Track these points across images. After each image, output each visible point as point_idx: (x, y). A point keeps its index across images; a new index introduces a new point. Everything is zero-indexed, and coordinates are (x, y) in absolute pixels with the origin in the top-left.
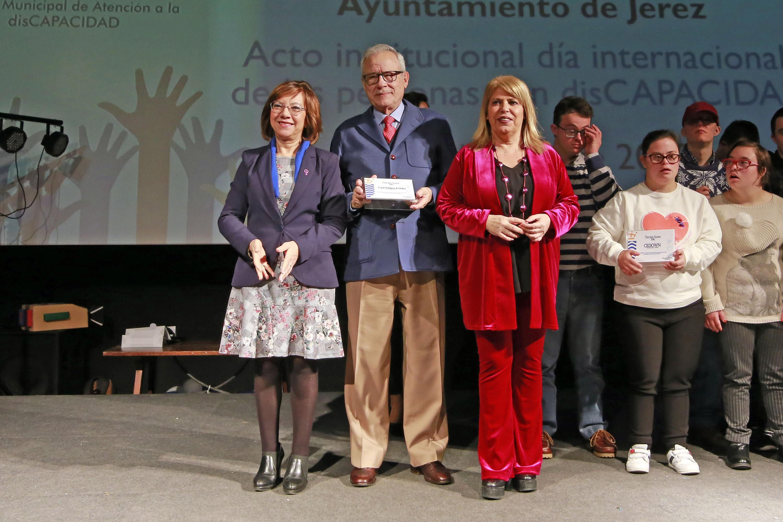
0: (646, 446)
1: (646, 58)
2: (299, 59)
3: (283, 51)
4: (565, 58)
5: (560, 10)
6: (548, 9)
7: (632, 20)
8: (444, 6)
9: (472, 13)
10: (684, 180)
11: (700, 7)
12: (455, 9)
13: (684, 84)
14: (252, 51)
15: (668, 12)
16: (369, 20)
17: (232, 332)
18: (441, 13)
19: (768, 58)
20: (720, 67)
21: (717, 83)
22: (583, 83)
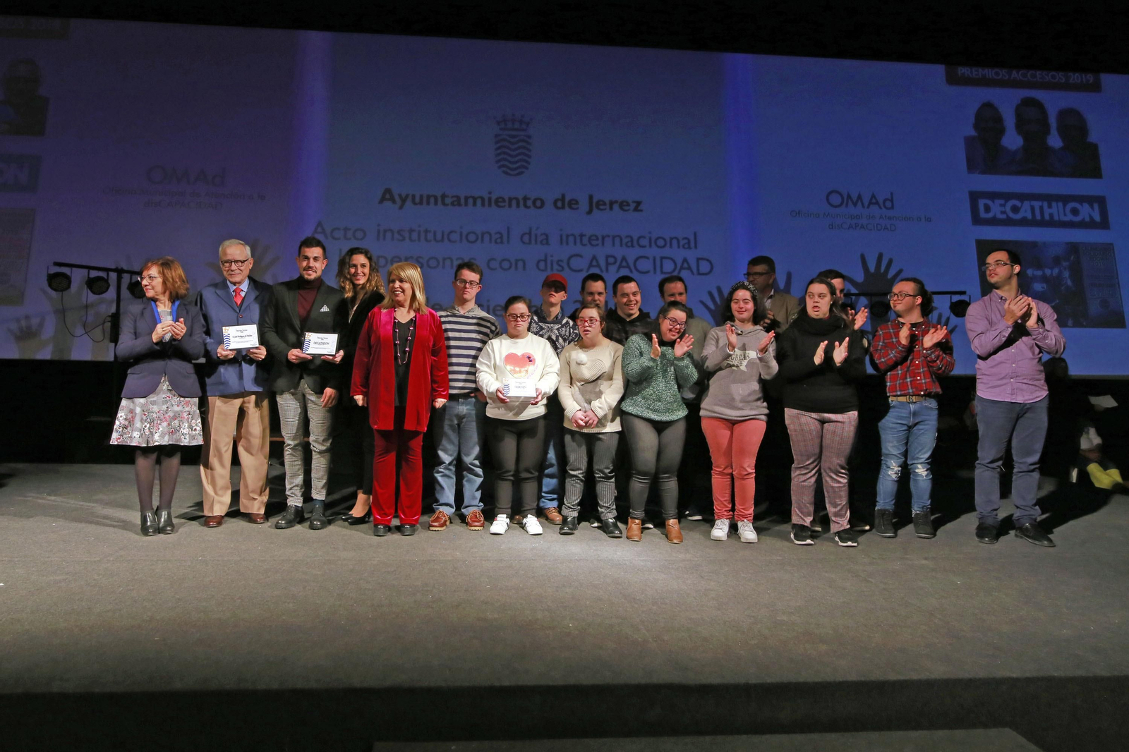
0: (505, 516)
1: (597, 239)
2: (350, 234)
3: (338, 229)
4: (539, 239)
5: (538, 203)
6: (529, 203)
7: (590, 212)
8: (455, 199)
9: (475, 204)
10: (535, 330)
11: (638, 203)
12: (463, 201)
13: (624, 259)
14: (316, 229)
15: (616, 207)
16: (401, 208)
17: (121, 429)
18: (453, 204)
19: (686, 241)
20: (650, 246)
21: (648, 258)
22: (552, 256)
